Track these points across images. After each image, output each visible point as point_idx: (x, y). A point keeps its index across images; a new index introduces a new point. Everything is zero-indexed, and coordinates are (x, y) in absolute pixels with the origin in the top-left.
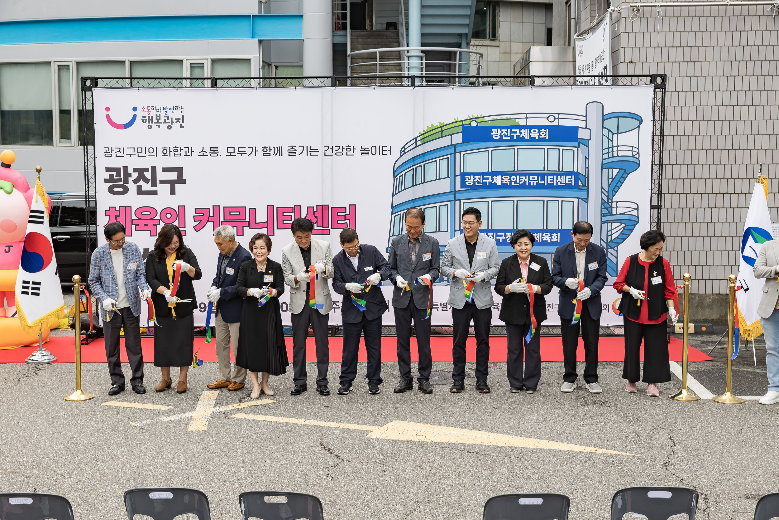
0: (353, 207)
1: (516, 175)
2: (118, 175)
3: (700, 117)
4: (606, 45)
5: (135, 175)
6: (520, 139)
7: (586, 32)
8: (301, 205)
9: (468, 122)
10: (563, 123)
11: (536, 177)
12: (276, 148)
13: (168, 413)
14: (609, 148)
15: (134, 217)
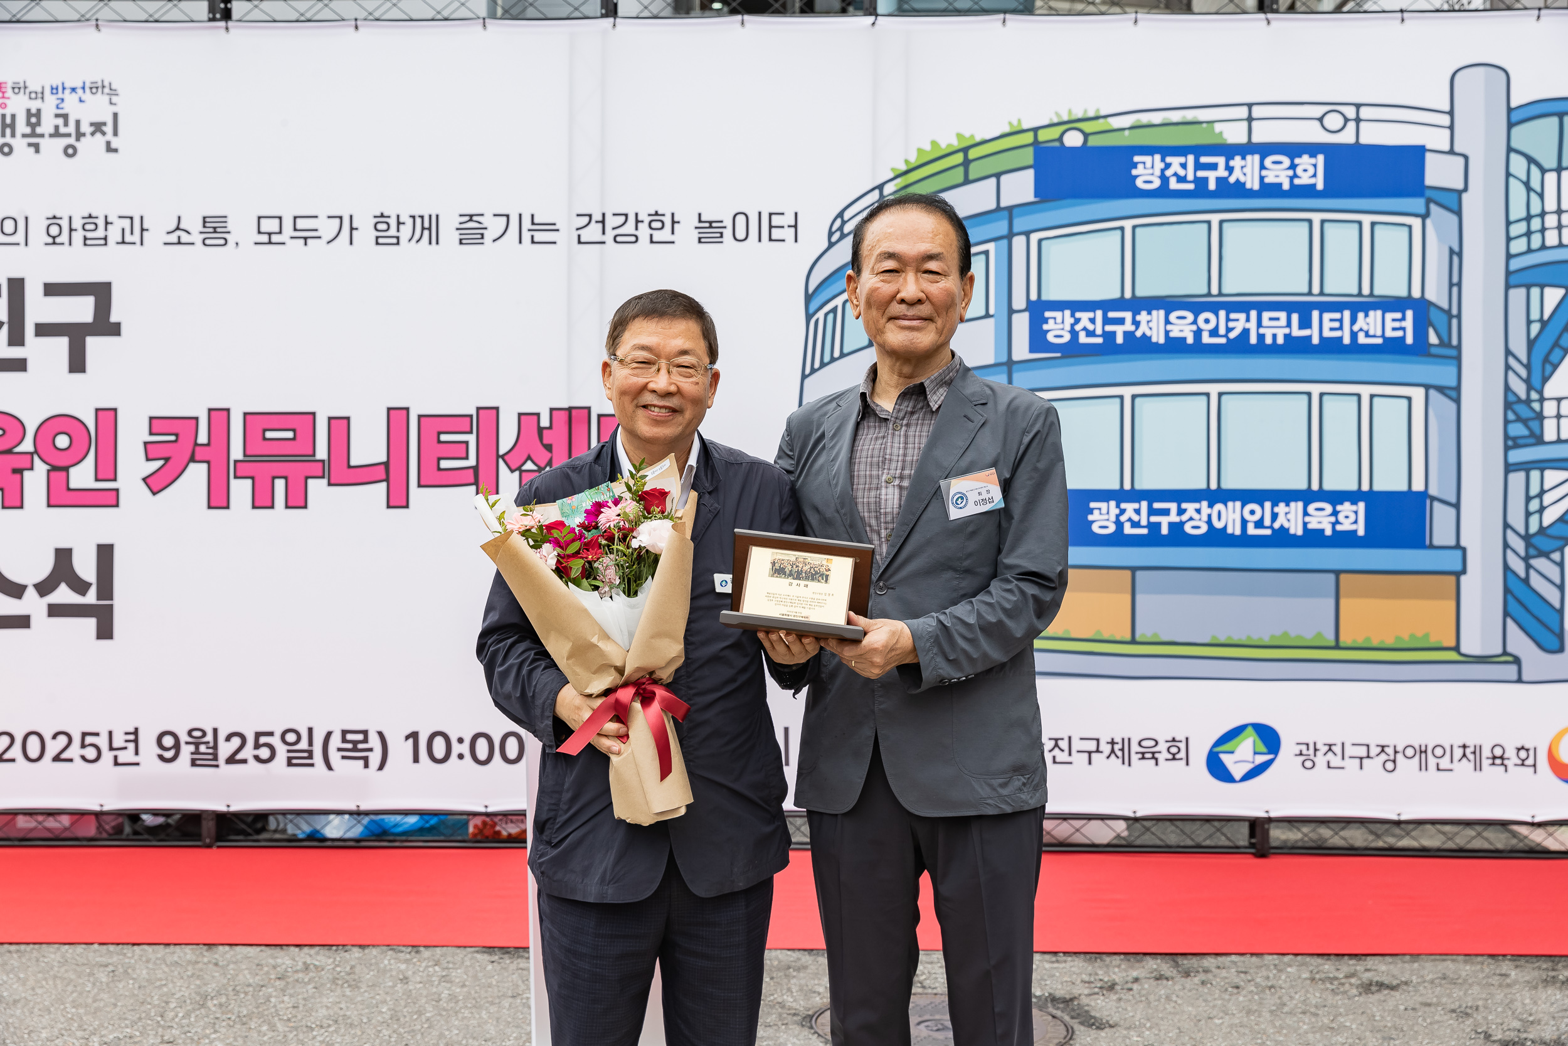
1: (1214, 308)
6: (1231, 190)
8: (497, 409)
9: (1054, 133)
10: (1371, 135)
11: (1283, 315)
12: (418, 221)
14: (1528, 218)
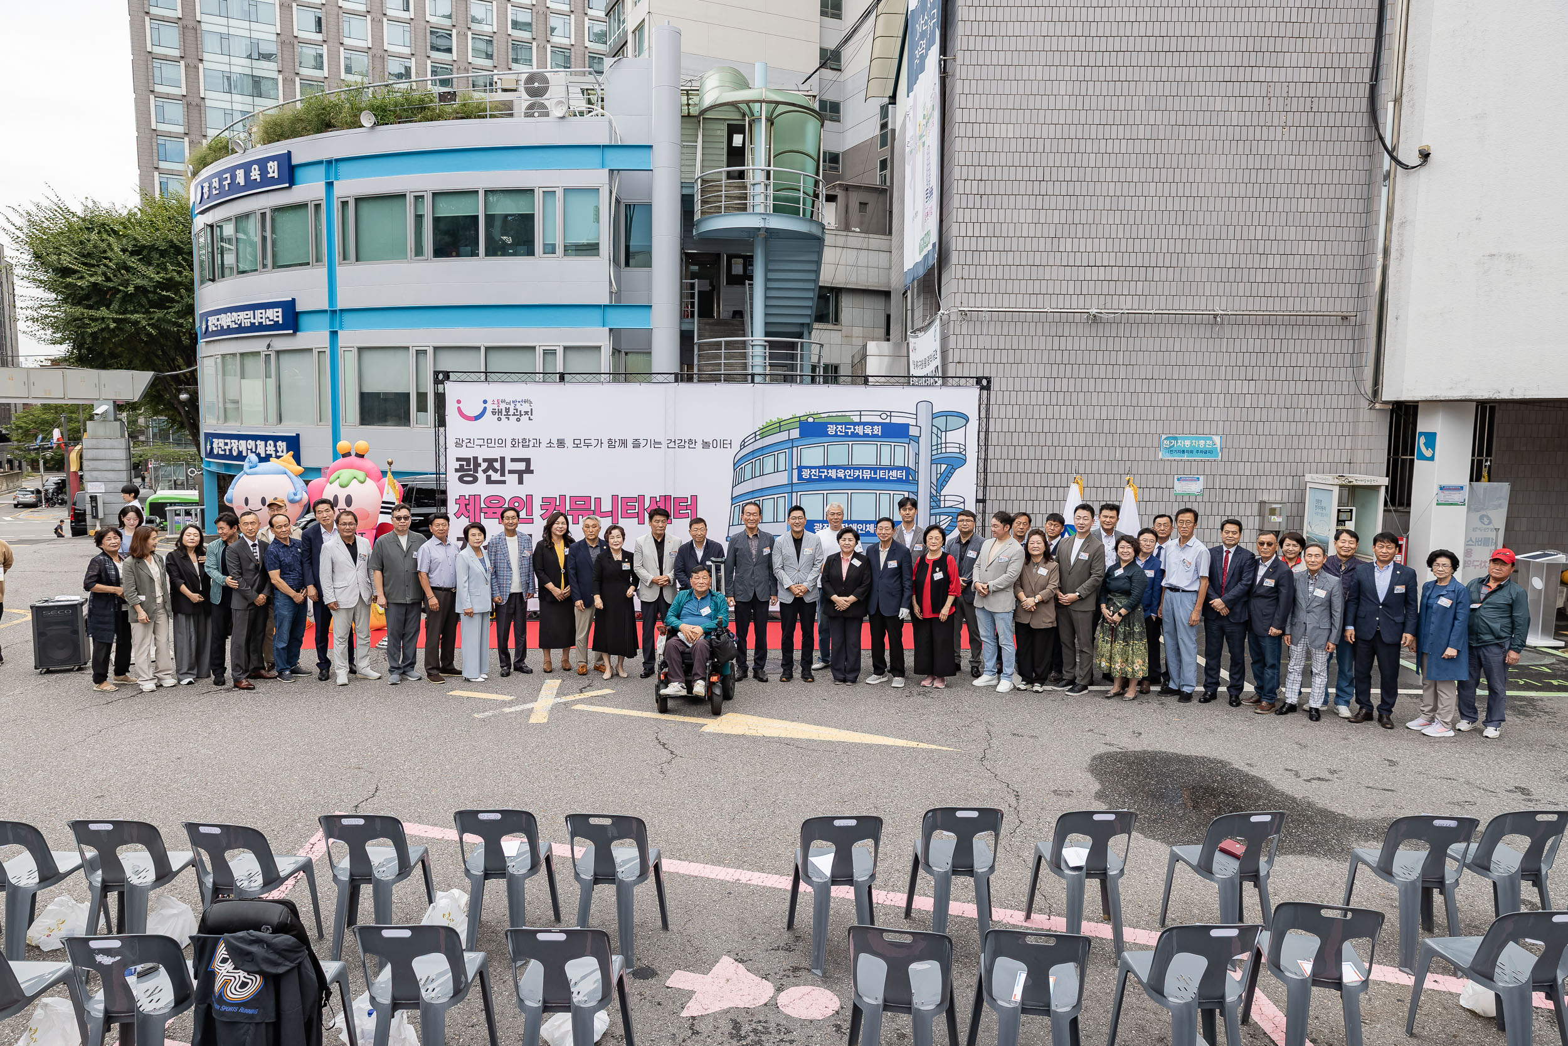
0: (694, 498)
1: (850, 469)
2: (468, 464)
3: (1023, 415)
4: (937, 345)
5: (484, 465)
6: (855, 435)
7: (920, 330)
8: (644, 495)
9: (806, 418)
10: (895, 420)
11: (869, 471)
12: (621, 441)
13: (510, 704)
14: (937, 445)
15: (483, 505)
